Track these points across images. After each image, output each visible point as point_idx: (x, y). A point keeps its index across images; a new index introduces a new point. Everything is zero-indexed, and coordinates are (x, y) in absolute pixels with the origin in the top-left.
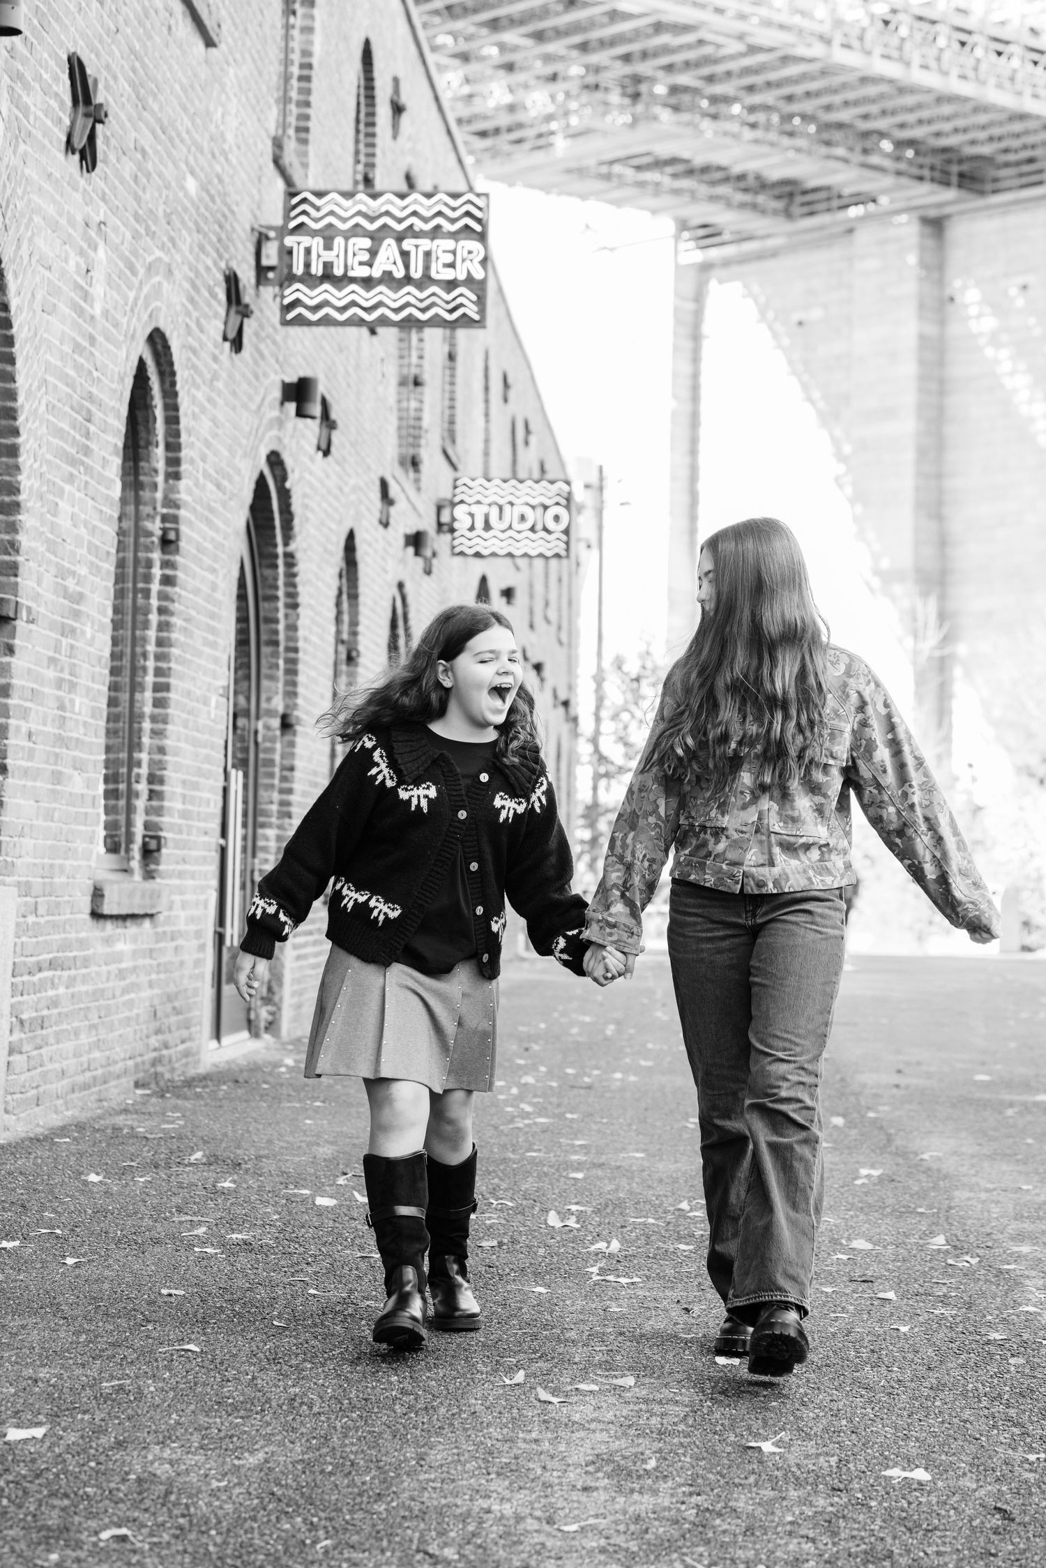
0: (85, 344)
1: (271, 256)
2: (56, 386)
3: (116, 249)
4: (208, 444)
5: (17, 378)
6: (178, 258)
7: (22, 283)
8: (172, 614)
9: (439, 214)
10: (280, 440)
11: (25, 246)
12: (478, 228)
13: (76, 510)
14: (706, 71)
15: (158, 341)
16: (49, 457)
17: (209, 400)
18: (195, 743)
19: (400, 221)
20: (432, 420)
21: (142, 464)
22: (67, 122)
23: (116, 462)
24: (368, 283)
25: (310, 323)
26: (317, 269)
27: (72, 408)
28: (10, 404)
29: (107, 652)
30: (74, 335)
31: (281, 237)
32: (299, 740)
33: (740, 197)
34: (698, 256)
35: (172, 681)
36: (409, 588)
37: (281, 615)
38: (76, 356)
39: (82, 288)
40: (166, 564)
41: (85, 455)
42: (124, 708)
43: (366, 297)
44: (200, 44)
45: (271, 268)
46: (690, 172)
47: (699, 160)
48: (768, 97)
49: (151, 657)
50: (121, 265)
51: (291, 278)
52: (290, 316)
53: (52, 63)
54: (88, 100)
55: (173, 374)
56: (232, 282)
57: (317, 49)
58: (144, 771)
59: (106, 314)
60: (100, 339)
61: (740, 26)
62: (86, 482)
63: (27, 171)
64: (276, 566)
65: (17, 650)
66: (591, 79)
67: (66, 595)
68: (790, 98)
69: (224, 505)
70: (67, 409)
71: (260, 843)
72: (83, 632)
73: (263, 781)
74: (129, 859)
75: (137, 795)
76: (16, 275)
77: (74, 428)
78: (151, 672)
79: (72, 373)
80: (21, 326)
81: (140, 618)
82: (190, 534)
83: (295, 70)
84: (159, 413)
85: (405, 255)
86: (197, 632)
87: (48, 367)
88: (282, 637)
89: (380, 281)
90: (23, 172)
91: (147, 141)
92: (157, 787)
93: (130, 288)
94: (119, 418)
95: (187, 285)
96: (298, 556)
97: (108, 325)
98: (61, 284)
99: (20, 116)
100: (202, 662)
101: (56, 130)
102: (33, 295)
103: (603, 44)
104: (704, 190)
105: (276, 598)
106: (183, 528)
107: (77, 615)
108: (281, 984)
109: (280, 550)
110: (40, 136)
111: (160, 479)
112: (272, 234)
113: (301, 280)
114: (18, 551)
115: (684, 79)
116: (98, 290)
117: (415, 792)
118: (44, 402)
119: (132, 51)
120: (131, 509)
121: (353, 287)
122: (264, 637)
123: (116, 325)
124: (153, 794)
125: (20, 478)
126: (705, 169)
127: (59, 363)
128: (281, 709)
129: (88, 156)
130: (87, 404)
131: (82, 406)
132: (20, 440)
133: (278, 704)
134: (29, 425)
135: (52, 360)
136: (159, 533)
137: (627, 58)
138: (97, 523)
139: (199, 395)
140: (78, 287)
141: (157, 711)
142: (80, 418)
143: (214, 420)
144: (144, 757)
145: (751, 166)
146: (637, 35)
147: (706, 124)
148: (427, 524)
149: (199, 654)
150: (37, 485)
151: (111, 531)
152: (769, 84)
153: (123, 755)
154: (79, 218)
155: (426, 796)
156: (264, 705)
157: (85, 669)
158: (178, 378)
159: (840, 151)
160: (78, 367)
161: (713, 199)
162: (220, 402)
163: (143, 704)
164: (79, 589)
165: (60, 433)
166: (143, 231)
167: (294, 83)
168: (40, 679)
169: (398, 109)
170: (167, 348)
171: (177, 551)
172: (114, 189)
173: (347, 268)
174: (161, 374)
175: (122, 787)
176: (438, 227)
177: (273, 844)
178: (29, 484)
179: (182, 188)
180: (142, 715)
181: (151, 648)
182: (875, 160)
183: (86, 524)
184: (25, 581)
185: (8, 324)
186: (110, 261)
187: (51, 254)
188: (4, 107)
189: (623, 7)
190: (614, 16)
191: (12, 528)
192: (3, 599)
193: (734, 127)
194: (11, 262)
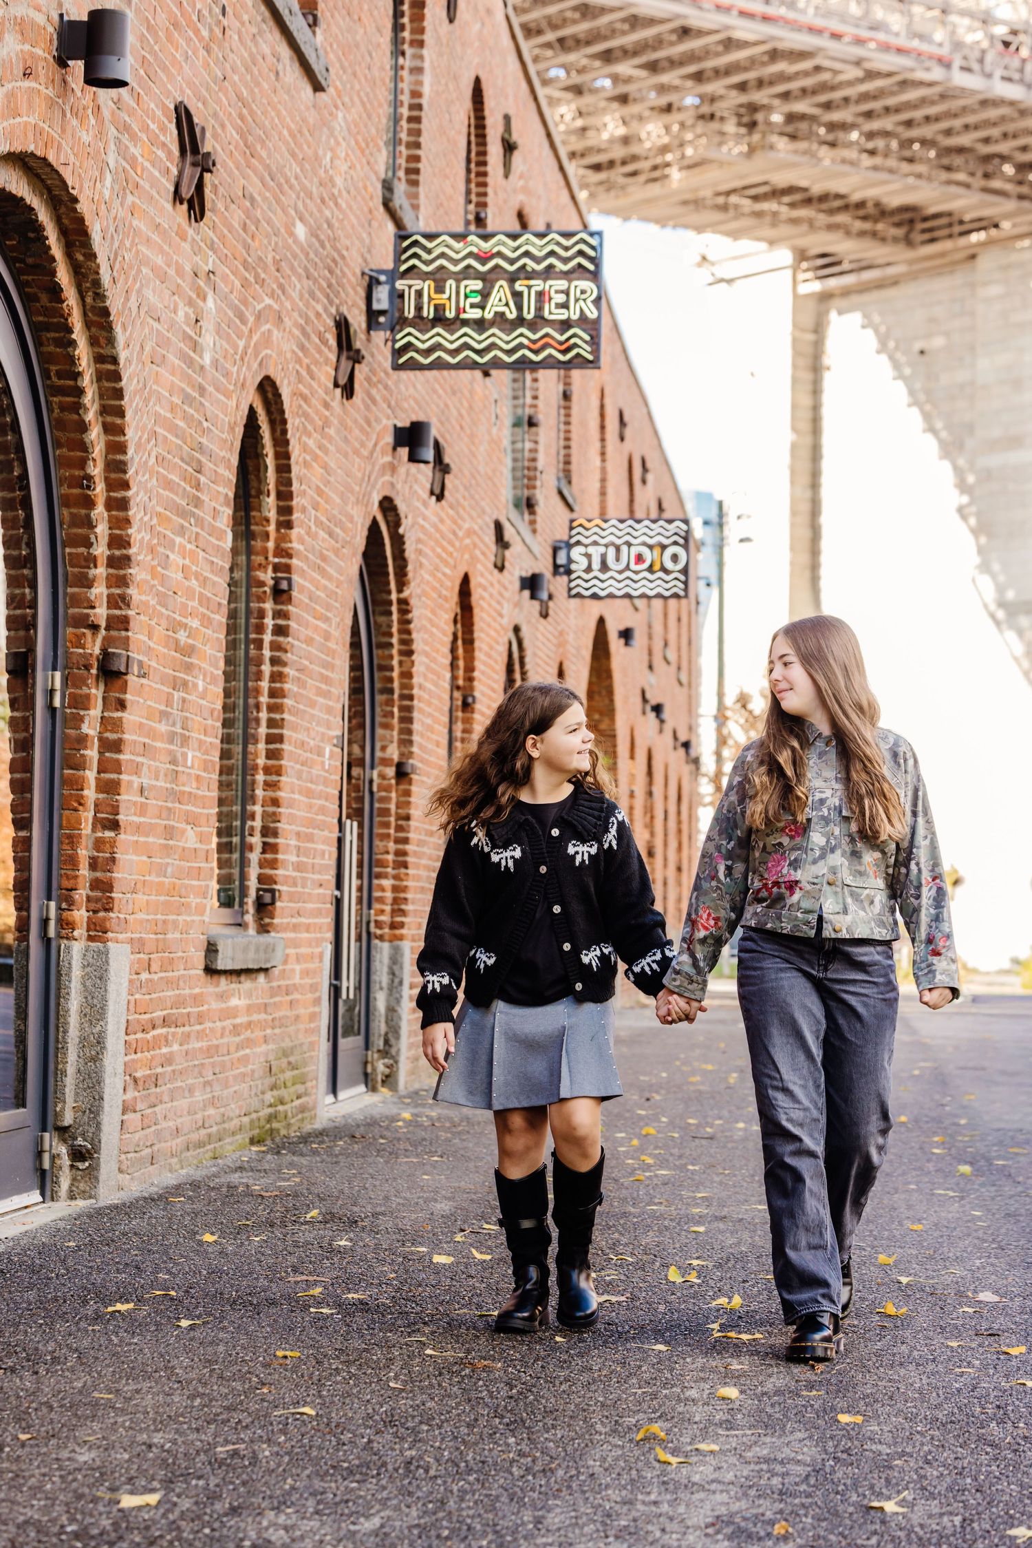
0: (195, 394)
1: (382, 299)
2: (165, 438)
3: (225, 298)
4: (320, 492)
5: (126, 431)
6: (288, 305)
7: (131, 335)
8: (285, 664)
9: (552, 253)
10: (392, 485)
11: (133, 298)
12: (591, 267)
13: (187, 562)
14: (823, 98)
15: (268, 389)
16: (159, 509)
17: (321, 447)
18: (309, 794)
19: (512, 261)
20: (547, 461)
21: (254, 513)
22: (175, 171)
23: (227, 512)
24: (480, 325)
25: (422, 367)
26: (428, 312)
27: (182, 460)
28: (119, 457)
29: (219, 705)
30: (183, 385)
31: (392, 281)
32: (414, 788)
33: (859, 225)
34: (816, 286)
35: (286, 733)
36: (525, 632)
37: (395, 663)
38: (186, 407)
39: (191, 338)
40: (278, 614)
41: (196, 506)
42: (237, 760)
43: (477, 339)
44: (308, 89)
45: (382, 313)
46: (808, 201)
47: (817, 189)
48: (887, 123)
49: (264, 708)
50: (230, 314)
51: (403, 322)
52: (402, 361)
53: (159, 113)
54: (195, 150)
55: (284, 422)
56: (342, 326)
57: (426, 89)
58: (258, 824)
59: (215, 363)
60: (210, 389)
61: (858, 52)
62: (197, 534)
63: (135, 223)
64: (389, 613)
65: (128, 705)
66: (706, 109)
67: (178, 648)
68: (909, 124)
69: (336, 552)
70: (177, 460)
71: (374, 895)
72: (195, 685)
73: (378, 830)
74: (243, 913)
75: (251, 848)
76: (124, 327)
77: (184, 480)
78: (264, 723)
79: (181, 424)
80: (130, 378)
81: (252, 669)
82: (303, 582)
83: (405, 111)
84: (270, 461)
85: (517, 295)
86: (310, 681)
87: (158, 418)
88: (396, 684)
89: (492, 323)
90: (131, 226)
91: (255, 188)
92: (271, 840)
93: (240, 337)
94: (229, 468)
95: (297, 332)
96: (413, 602)
97: (217, 375)
98: (170, 335)
99: (128, 167)
100: (316, 712)
101: (163, 179)
102: (142, 346)
103: (718, 73)
104: (822, 219)
105: (391, 645)
106: (296, 578)
107: (189, 668)
108: (398, 1038)
109: (394, 596)
110: (147, 186)
111: (272, 528)
112: (383, 278)
113: (412, 323)
114: (128, 605)
115: (801, 107)
116: (208, 339)
117: (505, 854)
118: (154, 454)
119: (240, 98)
120: (242, 559)
121: (465, 329)
122: (378, 685)
123: (227, 374)
124: (267, 848)
125: (130, 531)
126: (824, 198)
127: (169, 415)
128: (396, 758)
129: (196, 206)
130: (197, 455)
131: (192, 458)
132: (130, 493)
133: (393, 752)
134: (139, 478)
135: (162, 412)
136: (272, 582)
137: (742, 87)
138: (208, 575)
139: (311, 443)
140: (187, 337)
141: (271, 762)
142: (190, 470)
143: (325, 467)
144: (258, 809)
145: (870, 193)
146: (752, 63)
147: (824, 151)
148: (543, 566)
149: (313, 704)
150: (147, 538)
151: (222, 582)
152: (887, 110)
153: (237, 808)
154: (188, 268)
155: (512, 857)
156: (378, 754)
157: (197, 722)
158: (289, 426)
159: (961, 176)
160: (186, 418)
161: (831, 227)
162: (332, 448)
163: (256, 755)
164: (190, 641)
165: (168, 485)
166: (252, 279)
167: (404, 123)
168: (152, 734)
169: (509, 147)
170: (278, 395)
171: (289, 600)
172: (222, 238)
173: (459, 310)
174: (272, 423)
175: (236, 840)
176: (551, 267)
177: (389, 895)
178: (139, 537)
179: (292, 234)
180: (255, 767)
181: (264, 699)
182: (996, 184)
183: (197, 576)
184: (136, 635)
185: (117, 377)
186: (219, 310)
187: (160, 305)
188: (112, 159)
189: (738, 35)
190: (729, 44)
191: (123, 582)
192: (114, 653)
193: (852, 154)
194: (119, 314)
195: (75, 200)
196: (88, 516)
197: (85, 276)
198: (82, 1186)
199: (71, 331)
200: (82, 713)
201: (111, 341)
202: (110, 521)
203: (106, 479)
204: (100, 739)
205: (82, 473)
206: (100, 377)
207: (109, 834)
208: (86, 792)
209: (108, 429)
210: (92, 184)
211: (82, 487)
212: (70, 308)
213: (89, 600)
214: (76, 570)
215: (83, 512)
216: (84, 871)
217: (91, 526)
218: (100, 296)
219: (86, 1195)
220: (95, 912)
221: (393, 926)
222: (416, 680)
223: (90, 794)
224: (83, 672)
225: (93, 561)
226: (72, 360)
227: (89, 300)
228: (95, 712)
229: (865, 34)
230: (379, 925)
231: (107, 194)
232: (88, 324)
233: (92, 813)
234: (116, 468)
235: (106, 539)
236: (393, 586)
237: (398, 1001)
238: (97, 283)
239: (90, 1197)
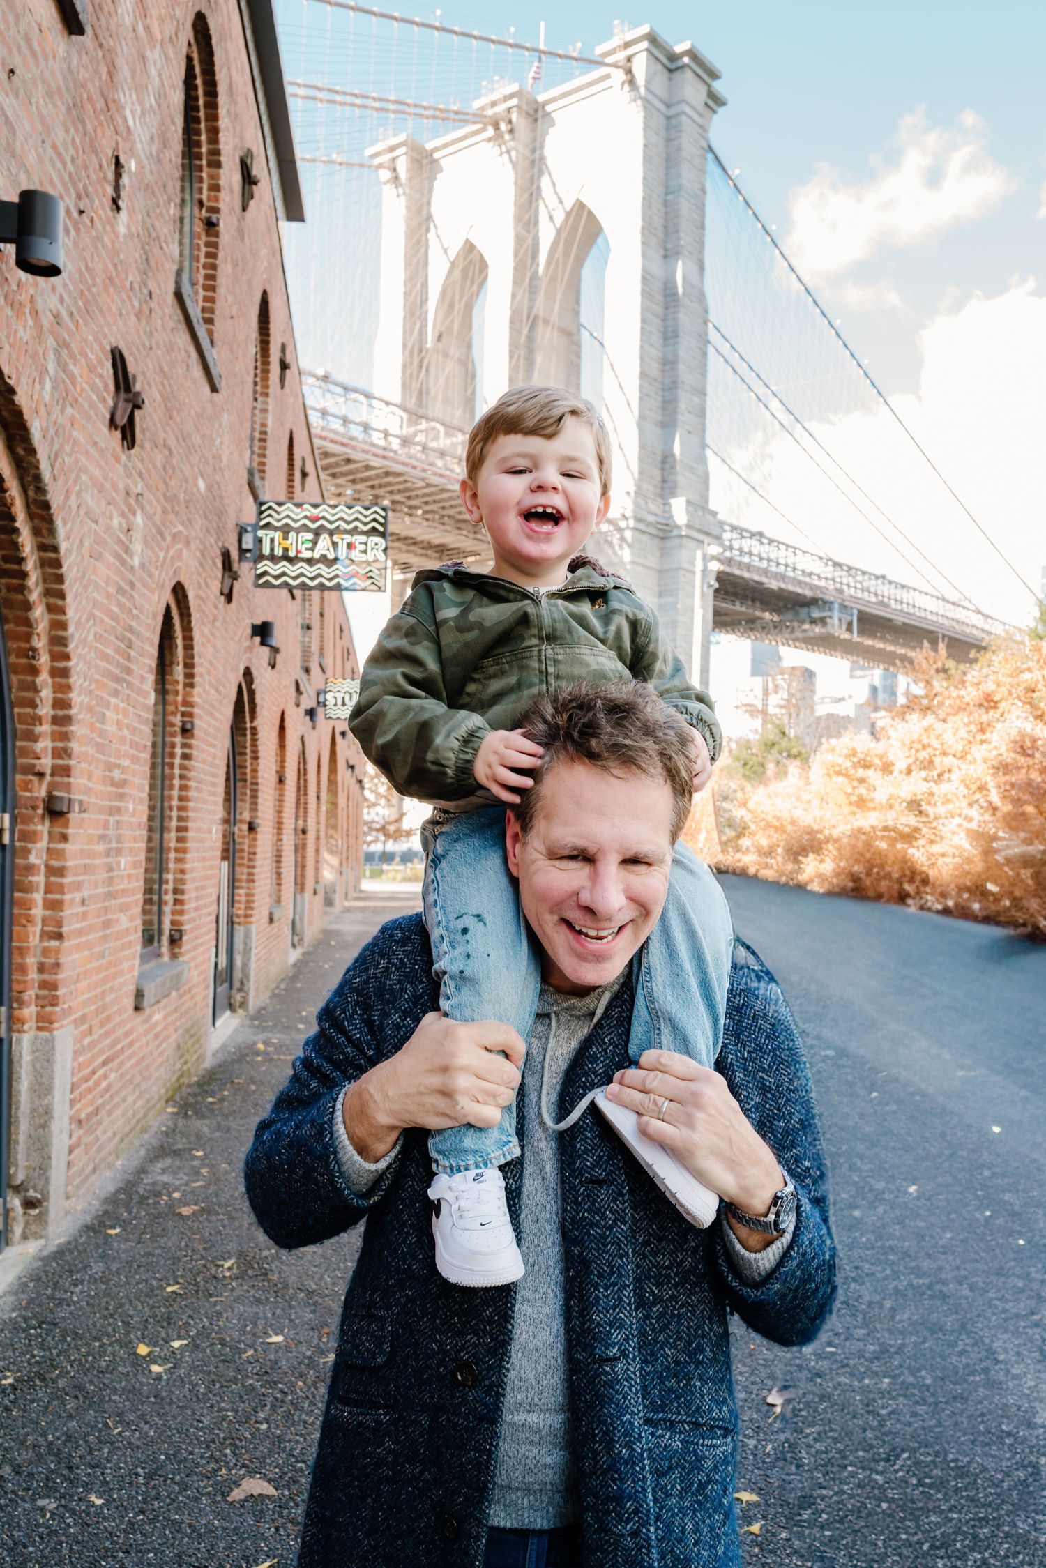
0: (127, 587)
1: (248, 542)
2: (102, 620)
3: (150, 517)
4: (211, 664)
5: (67, 611)
6: (193, 533)
7: (71, 528)
8: (189, 779)
9: (357, 519)
10: (250, 660)
11: (73, 498)
12: (381, 529)
13: (120, 717)
14: (407, 494)
15: (179, 591)
16: (97, 677)
17: (212, 634)
18: (203, 859)
19: (331, 523)
20: (315, 648)
21: (168, 677)
22: (111, 403)
23: (151, 678)
24: (310, 561)
25: (274, 586)
26: (278, 552)
27: (117, 638)
28: (61, 633)
29: (145, 819)
30: (117, 579)
31: (255, 531)
32: (259, 836)
33: (420, 551)
34: (401, 577)
35: (190, 825)
36: (306, 738)
37: (248, 764)
38: (119, 597)
39: (123, 543)
40: (184, 745)
41: (128, 674)
42: (156, 844)
43: (309, 571)
44: (207, 389)
45: (249, 551)
46: (399, 539)
47: (404, 534)
48: (434, 507)
49: (175, 809)
50: (154, 531)
51: (261, 557)
52: (261, 581)
53: (97, 347)
54: (128, 389)
55: (189, 615)
56: (226, 556)
57: (270, 423)
58: (170, 886)
59: (142, 566)
60: (138, 585)
61: (423, 475)
62: (128, 695)
63: (75, 433)
64: (245, 735)
65: (70, 838)
66: (356, 496)
67: (113, 783)
68: (443, 508)
69: (220, 702)
70: (112, 638)
71: (236, 898)
72: (127, 809)
73: (238, 861)
74: (160, 947)
75: (166, 903)
76: (65, 522)
77: (118, 653)
78: (175, 819)
79: (115, 609)
80: (70, 567)
81: (167, 782)
82: (201, 724)
83: (257, 435)
84: (179, 642)
85: (335, 544)
86: (205, 788)
87: (95, 602)
88: (248, 777)
89: (318, 561)
90: (70, 435)
91: (172, 442)
92: (179, 897)
93: (161, 550)
94: (152, 645)
95: (198, 554)
96: (259, 729)
97: (144, 575)
98: (106, 537)
99: (68, 381)
100: (208, 807)
101: (101, 406)
102: (81, 542)
103: (363, 480)
104: (404, 548)
105: (245, 754)
106: (197, 721)
107: (121, 797)
108: (248, 980)
109: (248, 725)
110: (86, 406)
111: (180, 687)
112: (249, 529)
113: (267, 558)
114: (70, 756)
115: (398, 497)
116: (137, 547)
118: (92, 632)
119: (161, 370)
120: (160, 708)
121: (302, 564)
122: (238, 777)
123: (151, 576)
124: (176, 902)
125: (71, 695)
126: (406, 538)
127: (105, 601)
128: (248, 819)
129: (128, 435)
130: (128, 634)
131: (124, 636)
132: (71, 664)
133: (246, 816)
134: (79, 651)
135: (99, 598)
136: (180, 724)
137: (372, 487)
138: (136, 725)
139: (206, 631)
140: (120, 542)
141: (179, 845)
142: (123, 646)
143: (214, 647)
144: (170, 877)
145: (426, 537)
146: (378, 476)
147: (407, 519)
148: (313, 704)
149: (205, 802)
150: (86, 700)
151: (147, 729)
152: (435, 502)
153: (156, 876)
154: (121, 486)
156: (238, 817)
157: (127, 833)
158: (193, 618)
159: (464, 532)
160: (121, 606)
161: (408, 551)
162: (218, 635)
163: (170, 840)
164: (123, 777)
165: (106, 657)
166: (169, 509)
167: (256, 442)
168: (92, 855)
169: (304, 475)
170: (186, 596)
171: (192, 736)
172: (148, 471)
173: (298, 552)
174: (181, 615)
175: (155, 897)
176: (356, 528)
177: (243, 899)
178: (79, 700)
179: (196, 485)
180: (169, 849)
181: (175, 803)
182: (479, 536)
183: (128, 727)
184: (78, 780)
185: (57, 564)
186: (145, 525)
187: (97, 510)
188: (51, 367)
189: (372, 464)
190: (368, 468)
191: (65, 737)
192: (57, 797)
193: (418, 520)
194: (62, 508)
195: (12, 391)
196: (34, 683)
197: (26, 470)
198: (33, 1228)
199: (13, 519)
200: (30, 846)
201: (52, 531)
202: (53, 686)
203: (50, 652)
204: (47, 866)
205: (27, 646)
206: (43, 563)
207: (54, 943)
208: (33, 912)
209: (51, 609)
210: (31, 381)
211: (28, 657)
212: (13, 498)
213: (34, 752)
214: (24, 727)
215: (29, 678)
216: (33, 975)
217: (36, 690)
218: (41, 490)
219: (37, 1236)
220: (43, 1007)
221: (246, 916)
222: (260, 774)
223: (38, 912)
224: (30, 811)
225: (38, 720)
226: (16, 546)
227: (31, 493)
228: (43, 844)
229: (427, 467)
230: (238, 916)
231: (47, 398)
232: (31, 516)
233: (39, 927)
234: (59, 643)
235: (50, 702)
236: (248, 719)
237: (249, 959)
238: (38, 478)
239: (41, 1237)
